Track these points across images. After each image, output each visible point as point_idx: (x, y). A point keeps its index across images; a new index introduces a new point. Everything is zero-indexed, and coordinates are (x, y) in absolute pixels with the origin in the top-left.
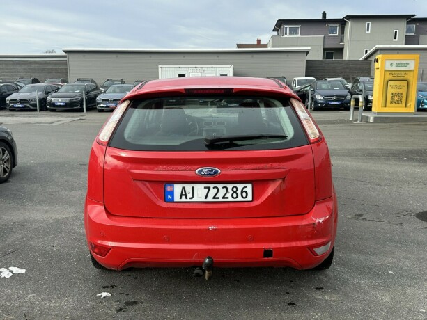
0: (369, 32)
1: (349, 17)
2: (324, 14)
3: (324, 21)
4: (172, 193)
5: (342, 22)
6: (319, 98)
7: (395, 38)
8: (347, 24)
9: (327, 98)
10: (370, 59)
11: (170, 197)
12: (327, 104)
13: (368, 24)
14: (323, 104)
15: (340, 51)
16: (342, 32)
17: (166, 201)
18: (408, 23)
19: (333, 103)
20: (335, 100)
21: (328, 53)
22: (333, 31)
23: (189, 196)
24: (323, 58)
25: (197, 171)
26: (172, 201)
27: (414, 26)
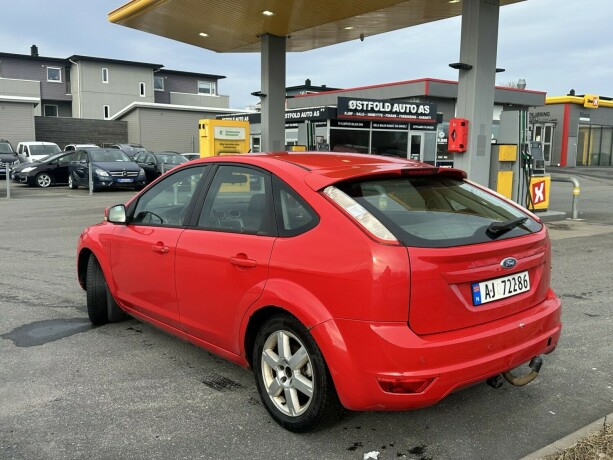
0: (107, 82)
1: (77, 58)
2: (34, 49)
3: (34, 59)
4: (479, 294)
5: (66, 65)
6: (102, 173)
7: (142, 93)
8: (73, 67)
9: (114, 174)
10: (124, 120)
11: (478, 299)
12: (115, 182)
13: (105, 71)
14: (109, 182)
15: (67, 105)
16: (67, 78)
17: (474, 304)
18: (155, 74)
19: (123, 180)
20: (125, 177)
21: (49, 106)
22: (53, 75)
23: (492, 294)
24: (42, 113)
25: (502, 263)
26: (480, 304)
27: (161, 80)
